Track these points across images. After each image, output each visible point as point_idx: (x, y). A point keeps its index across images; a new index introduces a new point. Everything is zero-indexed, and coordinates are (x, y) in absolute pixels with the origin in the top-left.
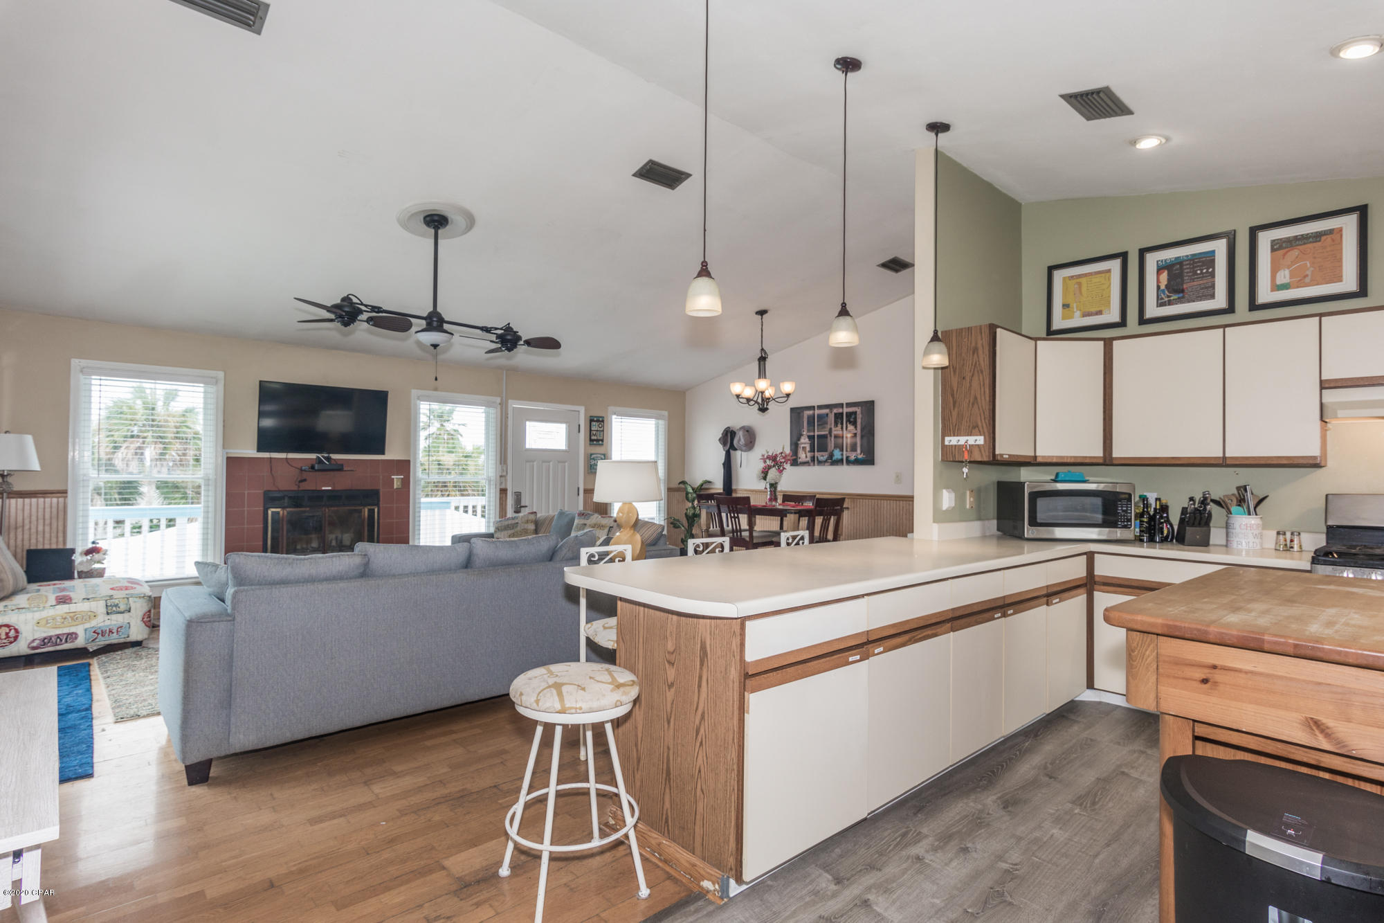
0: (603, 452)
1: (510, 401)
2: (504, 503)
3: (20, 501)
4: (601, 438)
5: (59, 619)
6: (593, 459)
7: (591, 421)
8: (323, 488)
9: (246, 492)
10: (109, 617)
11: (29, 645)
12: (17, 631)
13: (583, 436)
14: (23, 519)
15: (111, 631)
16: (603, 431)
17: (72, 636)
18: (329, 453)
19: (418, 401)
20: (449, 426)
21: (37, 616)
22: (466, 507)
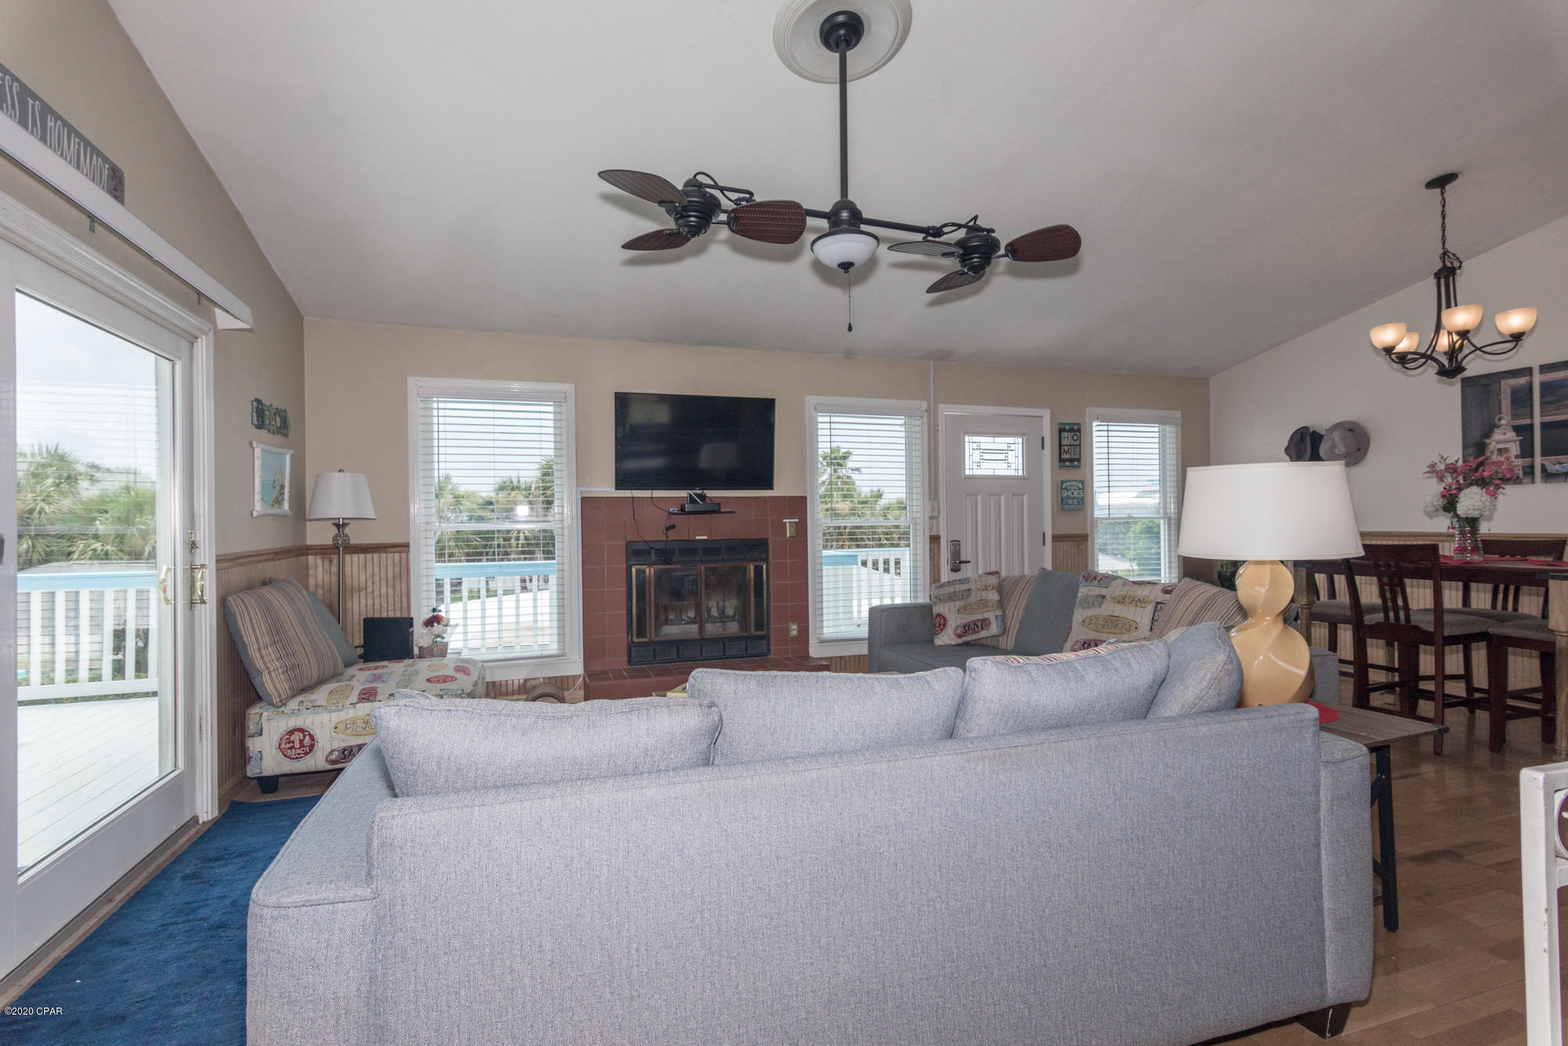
0: (1079, 479)
1: (940, 406)
2: (936, 557)
3: (362, 556)
4: (1078, 457)
5: (360, 724)
6: (1066, 488)
7: (1061, 430)
8: (697, 538)
9: (605, 543)
11: (327, 758)
12: (312, 738)
13: (1048, 455)
14: (366, 580)
16: (1080, 445)
18: (703, 489)
19: (815, 413)
20: (842, 472)
21: (336, 717)
22: (886, 562)
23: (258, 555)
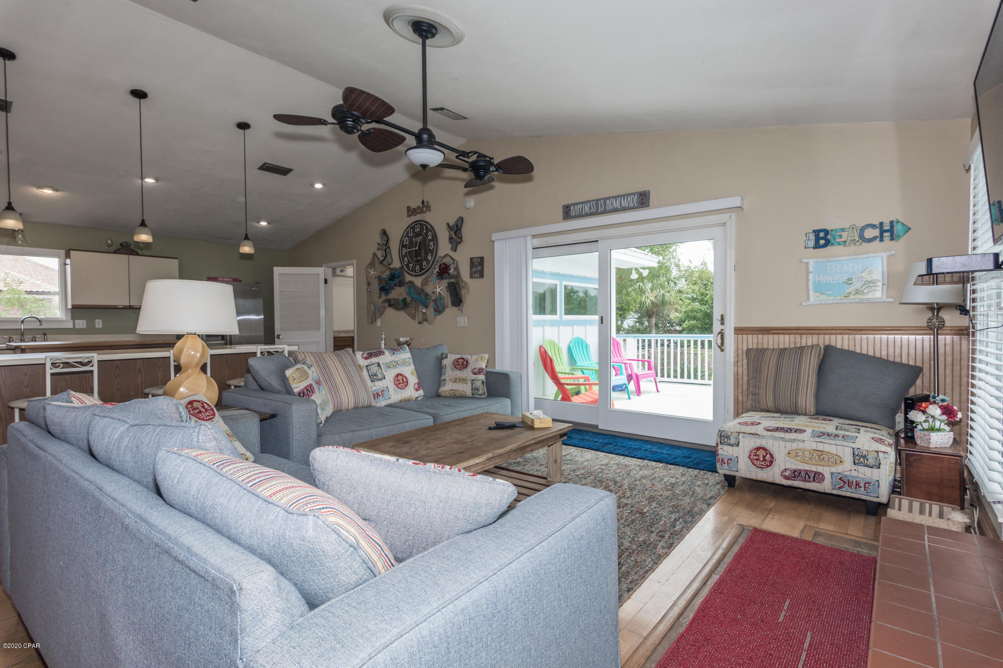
10: (856, 467)
11: (782, 473)
15: (857, 484)
17: (818, 477)
23: (832, 330)
